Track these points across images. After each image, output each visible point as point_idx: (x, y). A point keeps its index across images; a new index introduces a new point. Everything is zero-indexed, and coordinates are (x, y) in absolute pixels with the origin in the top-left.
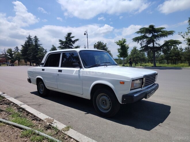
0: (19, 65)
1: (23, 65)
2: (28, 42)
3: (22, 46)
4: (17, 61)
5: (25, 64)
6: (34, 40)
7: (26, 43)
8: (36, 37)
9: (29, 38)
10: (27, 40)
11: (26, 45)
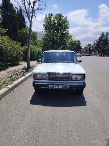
0: (94, 55)
1: (97, 55)
2: (101, 37)
3: (96, 41)
4: (93, 52)
5: (99, 54)
6: (105, 35)
7: (99, 38)
8: (107, 32)
9: (103, 34)
10: (101, 36)
11: (99, 40)
